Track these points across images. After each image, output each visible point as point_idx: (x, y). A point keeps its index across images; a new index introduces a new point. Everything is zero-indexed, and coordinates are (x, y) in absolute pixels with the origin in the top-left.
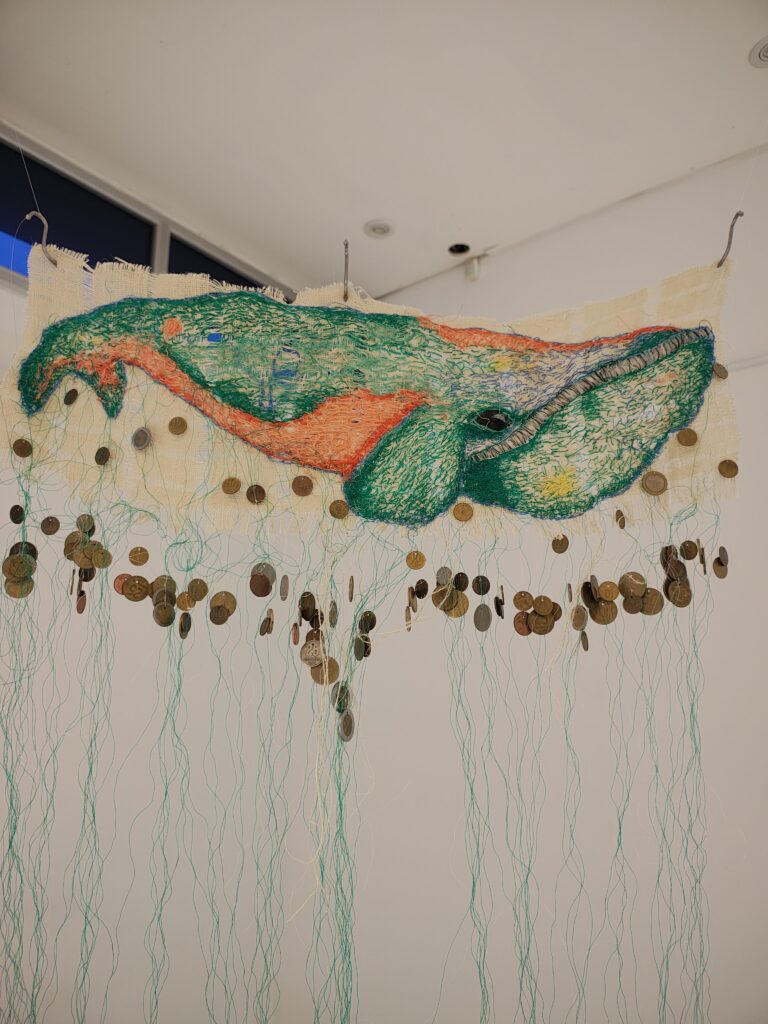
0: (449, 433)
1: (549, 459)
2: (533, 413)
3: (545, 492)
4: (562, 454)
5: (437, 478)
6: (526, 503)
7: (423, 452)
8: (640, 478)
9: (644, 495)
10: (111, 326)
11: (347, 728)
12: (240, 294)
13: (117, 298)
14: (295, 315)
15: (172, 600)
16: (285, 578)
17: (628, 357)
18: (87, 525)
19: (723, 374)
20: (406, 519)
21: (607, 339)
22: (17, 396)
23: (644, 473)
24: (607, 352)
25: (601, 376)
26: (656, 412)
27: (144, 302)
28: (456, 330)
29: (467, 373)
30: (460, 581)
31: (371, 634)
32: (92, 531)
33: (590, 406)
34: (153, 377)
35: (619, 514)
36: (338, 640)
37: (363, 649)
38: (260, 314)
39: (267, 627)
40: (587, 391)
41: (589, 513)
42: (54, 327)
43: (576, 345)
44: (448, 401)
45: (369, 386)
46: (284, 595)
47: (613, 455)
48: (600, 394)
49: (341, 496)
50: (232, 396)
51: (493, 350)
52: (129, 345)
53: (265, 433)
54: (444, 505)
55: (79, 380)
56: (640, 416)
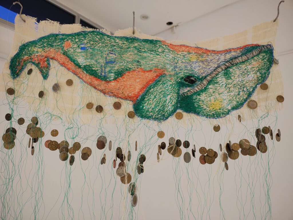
0: (174, 85)
1: (212, 95)
2: (206, 77)
3: (211, 108)
4: (217, 93)
5: (169, 102)
6: (203, 112)
7: (163, 92)
8: (247, 102)
9: (249, 109)
10: (45, 44)
11: (135, 201)
12: (93, 32)
13: (47, 34)
14: (114, 40)
15: (67, 150)
16: (110, 142)
17: (241, 56)
18: (35, 121)
19: (277, 63)
20: (157, 118)
21: (233, 49)
23: (248, 100)
24: (233, 54)
25: (231, 63)
26: (252, 77)
27: (57, 35)
28: (175, 46)
29: (180, 62)
30: (178, 143)
31: (144, 164)
32: (37, 123)
33: (227, 75)
34: (60, 64)
35: (239, 116)
36: (131, 166)
37: (141, 170)
38: (100, 39)
39: (103, 161)
40: (226, 69)
41: (228, 116)
42: (24, 45)
43: (221, 51)
44: (173, 73)
45: (143, 67)
46: (110, 149)
47: (236, 94)
48: (231, 70)
49: (132, 109)
50: (89, 70)
51: (189, 53)
52: (52, 52)
53: (103, 85)
54: (172, 113)
55: (33, 65)
56: (246, 79)
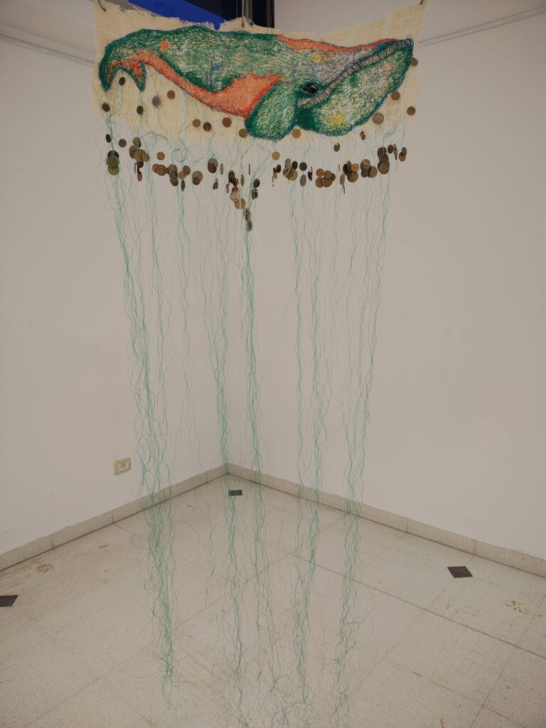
0: (291, 96)
1: (334, 108)
2: (329, 84)
3: (332, 123)
4: (340, 105)
5: (286, 117)
6: (323, 129)
7: (279, 105)
8: (373, 116)
9: (374, 124)
10: (136, 44)
11: (250, 226)
12: (194, 27)
13: (137, 29)
14: (219, 37)
15: (176, 175)
16: (222, 165)
17: (372, 56)
18: (137, 142)
19: (415, 63)
20: (272, 137)
21: (364, 46)
22: (99, 82)
23: (375, 113)
24: (363, 52)
25: (360, 65)
26: (383, 83)
27: (150, 31)
28: (295, 41)
29: (300, 64)
30: (295, 164)
31: (258, 188)
32: (140, 145)
33: (354, 81)
34: (158, 70)
35: (362, 133)
36: (245, 191)
37: (255, 195)
38: (204, 37)
39: (216, 186)
40: (353, 73)
41: (350, 133)
42: (110, 45)
43: (350, 48)
44: (290, 79)
45: (255, 72)
46: (222, 173)
47: (362, 105)
48: (358, 75)
49: (243, 127)
50: (193, 79)
51: (313, 51)
53: (209, 97)
54: (288, 130)
55: (124, 72)
56: (375, 85)
